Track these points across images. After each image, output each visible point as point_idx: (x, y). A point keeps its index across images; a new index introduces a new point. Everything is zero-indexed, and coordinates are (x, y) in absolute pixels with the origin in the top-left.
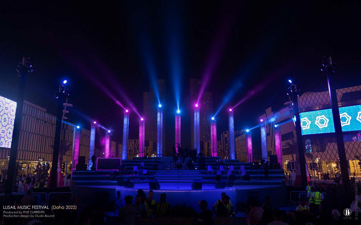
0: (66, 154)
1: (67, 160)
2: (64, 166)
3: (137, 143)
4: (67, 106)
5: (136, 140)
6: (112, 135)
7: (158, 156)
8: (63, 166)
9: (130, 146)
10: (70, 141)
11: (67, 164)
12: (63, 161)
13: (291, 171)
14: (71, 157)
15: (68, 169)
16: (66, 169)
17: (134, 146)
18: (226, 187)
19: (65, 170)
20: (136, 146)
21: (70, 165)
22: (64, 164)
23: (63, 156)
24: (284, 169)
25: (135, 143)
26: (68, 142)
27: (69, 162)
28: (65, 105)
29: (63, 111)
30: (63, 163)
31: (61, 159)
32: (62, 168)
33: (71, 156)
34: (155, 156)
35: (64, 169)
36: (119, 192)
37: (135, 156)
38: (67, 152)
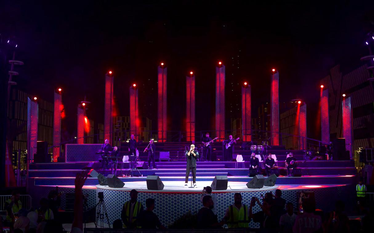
0: (17, 140)
1: (20, 148)
2: (15, 157)
3: (127, 122)
4: (15, 63)
5: (126, 117)
6: (87, 109)
7: (161, 141)
8: (13, 157)
9: (115, 127)
10: (23, 119)
11: (20, 154)
12: (14, 149)
13: (367, 163)
14: (26, 143)
15: (22, 162)
16: (19, 161)
17: (123, 127)
18: (264, 186)
19: (17, 164)
20: (126, 127)
21: (25, 155)
22: (16, 154)
23: (14, 142)
24: (355, 160)
25: (124, 122)
26: (20, 121)
27: (24, 151)
28: (11, 62)
29: (9, 72)
30: (13, 152)
31: (11, 147)
32: (13, 160)
33: (26, 141)
34: (155, 141)
35: (16, 161)
36: (101, 195)
37: (124, 142)
38: (19, 135)
